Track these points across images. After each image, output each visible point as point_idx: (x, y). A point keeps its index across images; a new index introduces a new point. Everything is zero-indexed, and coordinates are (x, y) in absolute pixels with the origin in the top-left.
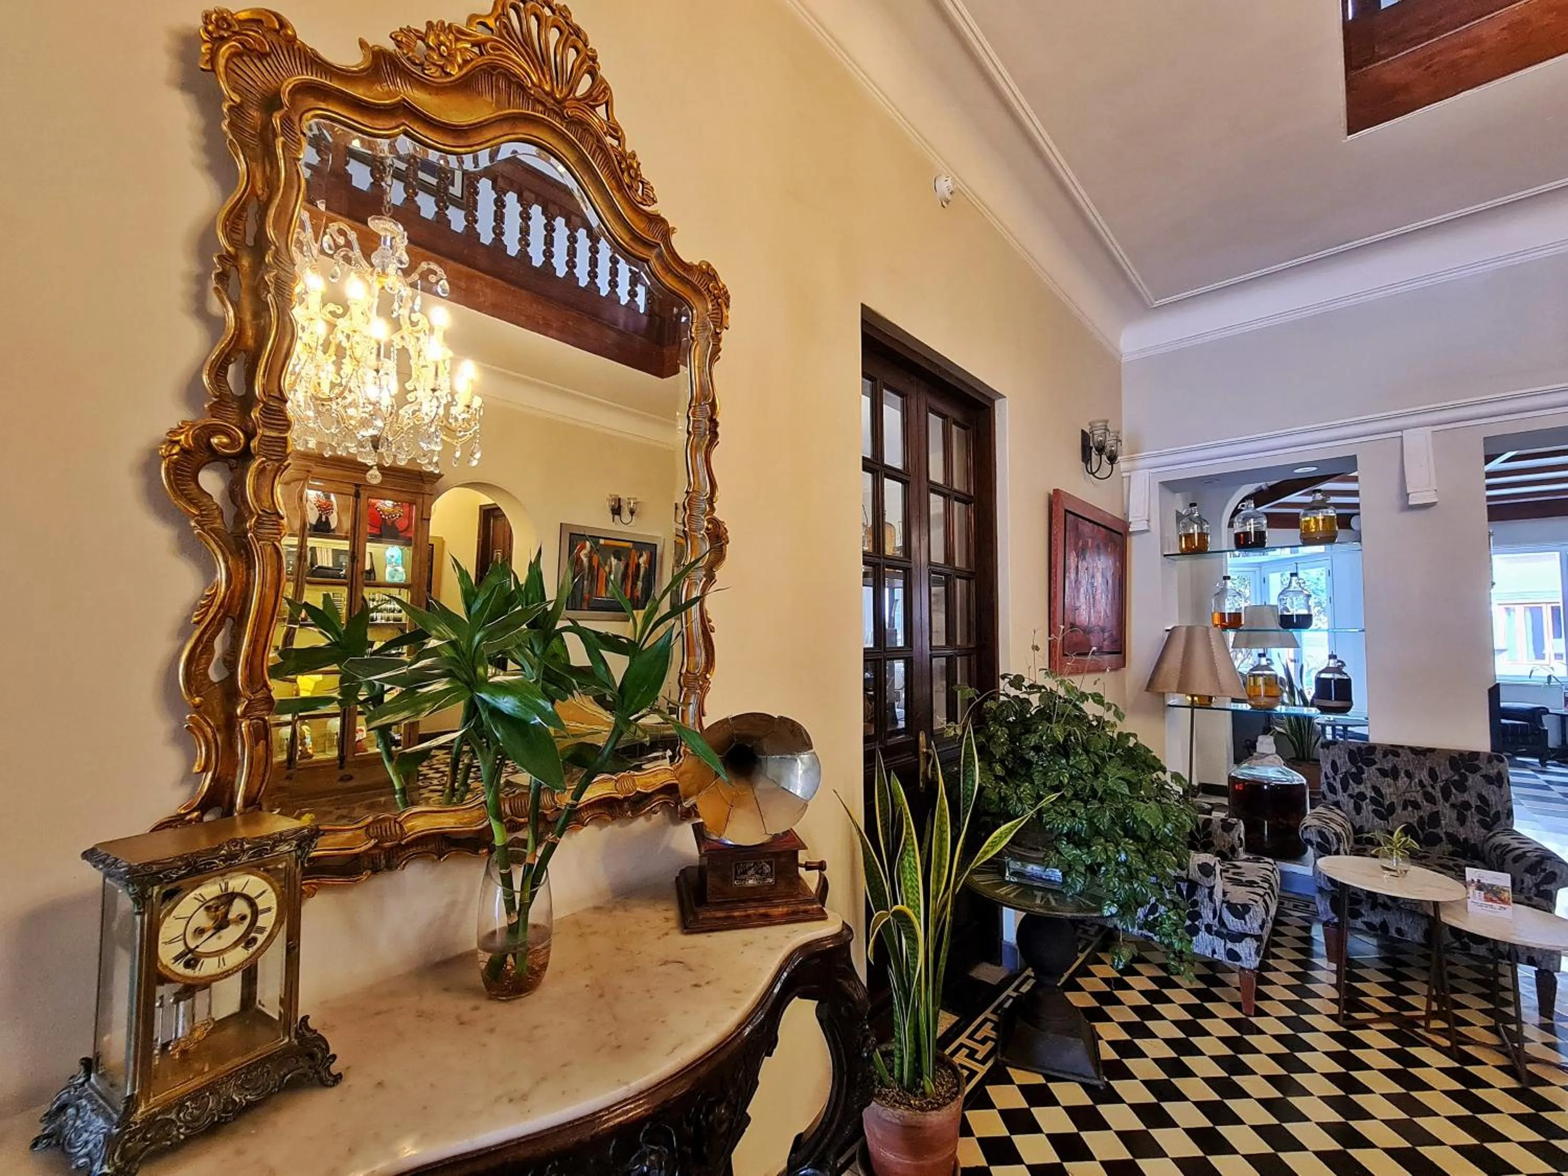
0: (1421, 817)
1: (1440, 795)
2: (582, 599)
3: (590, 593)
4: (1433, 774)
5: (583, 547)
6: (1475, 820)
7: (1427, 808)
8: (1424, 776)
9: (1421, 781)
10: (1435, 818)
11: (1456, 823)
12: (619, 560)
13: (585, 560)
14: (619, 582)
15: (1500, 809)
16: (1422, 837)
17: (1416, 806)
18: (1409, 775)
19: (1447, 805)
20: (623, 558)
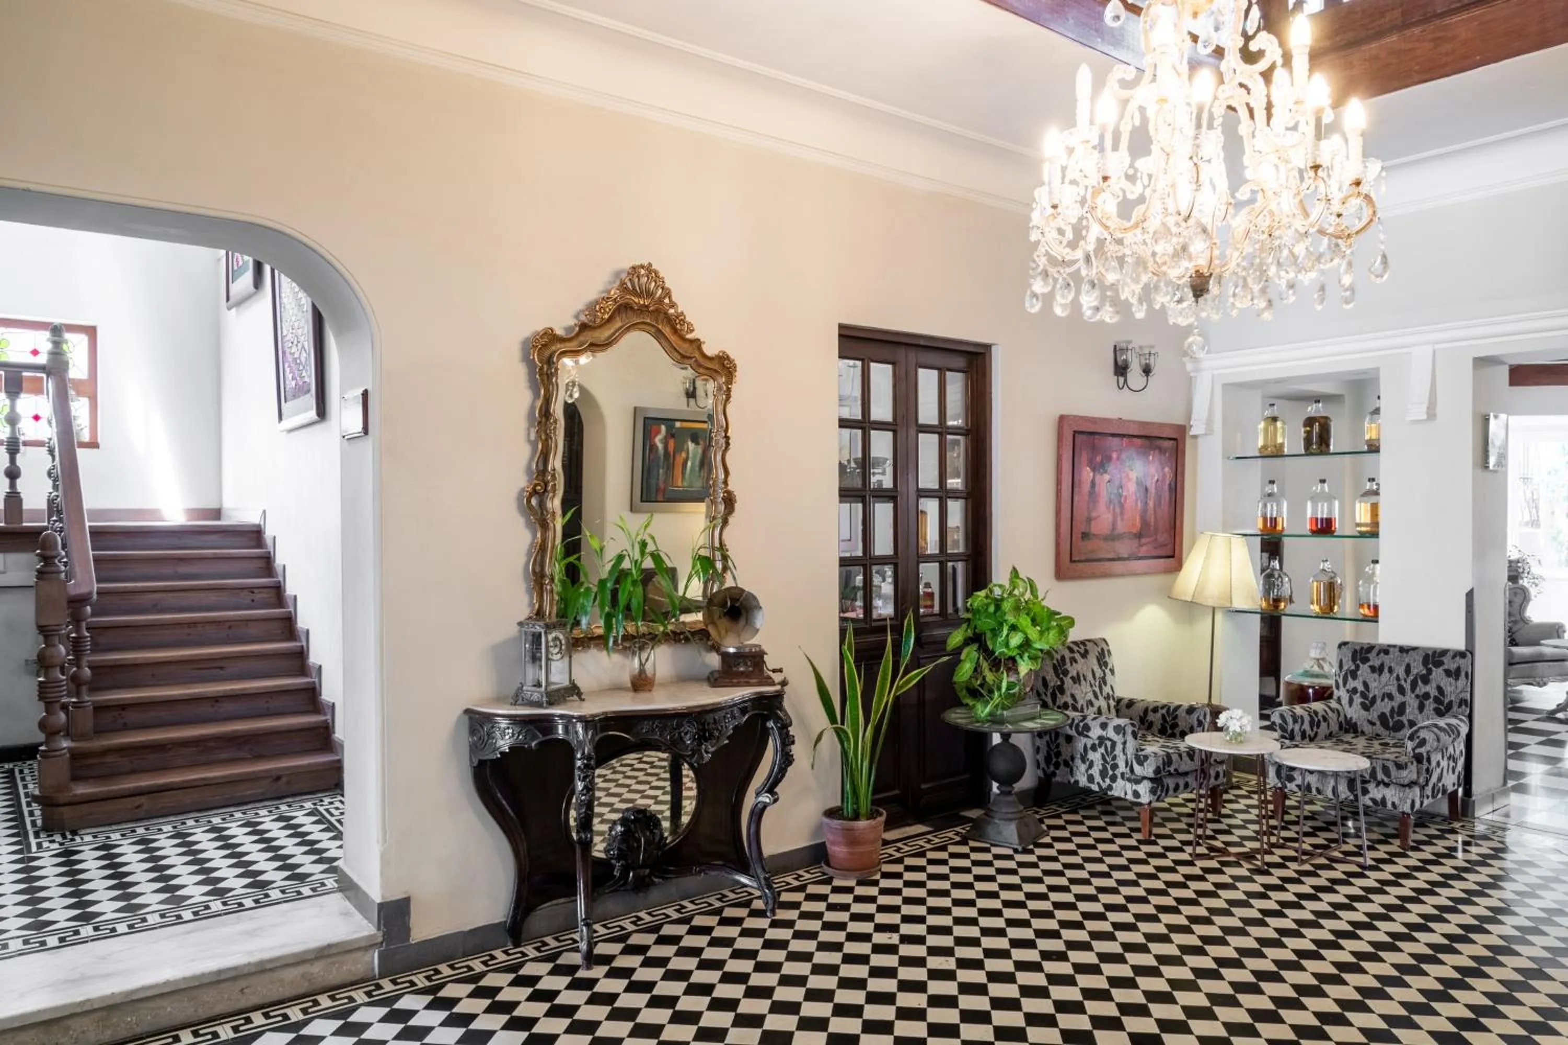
0: (1393, 708)
1: (1409, 687)
2: (658, 490)
3: (665, 481)
4: (1408, 670)
5: (659, 432)
6: (1431, 708)
7: (1399, 698)
8: (1401, 671)
9: (1398, 676)
10: (1402, 708)
11: (1417, 712)
12: (697, 443)
13: (660, 446)
14: (697, 469)
15: (1453, 698)
16: (1391, 724)
17: (1390, 697)
18: (1391, 670)
19: (1413, 696)
20: (701, 442)
